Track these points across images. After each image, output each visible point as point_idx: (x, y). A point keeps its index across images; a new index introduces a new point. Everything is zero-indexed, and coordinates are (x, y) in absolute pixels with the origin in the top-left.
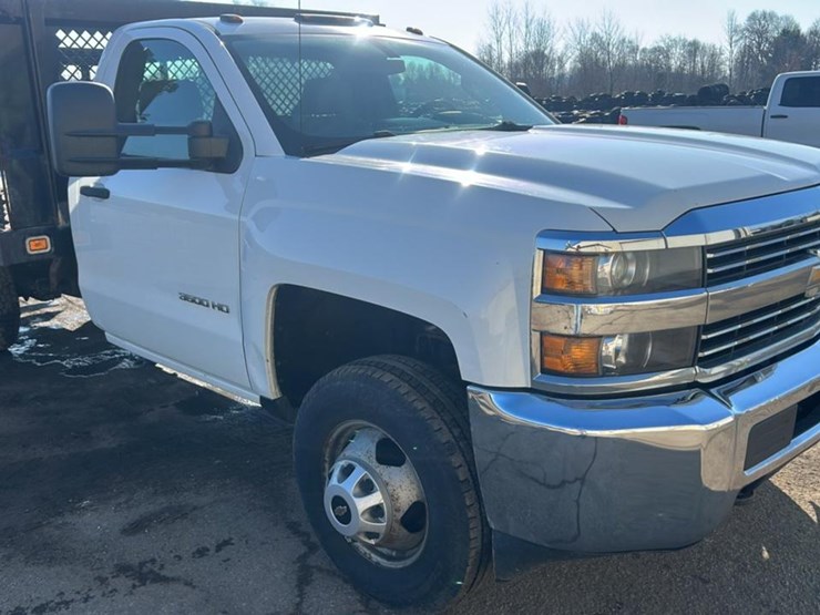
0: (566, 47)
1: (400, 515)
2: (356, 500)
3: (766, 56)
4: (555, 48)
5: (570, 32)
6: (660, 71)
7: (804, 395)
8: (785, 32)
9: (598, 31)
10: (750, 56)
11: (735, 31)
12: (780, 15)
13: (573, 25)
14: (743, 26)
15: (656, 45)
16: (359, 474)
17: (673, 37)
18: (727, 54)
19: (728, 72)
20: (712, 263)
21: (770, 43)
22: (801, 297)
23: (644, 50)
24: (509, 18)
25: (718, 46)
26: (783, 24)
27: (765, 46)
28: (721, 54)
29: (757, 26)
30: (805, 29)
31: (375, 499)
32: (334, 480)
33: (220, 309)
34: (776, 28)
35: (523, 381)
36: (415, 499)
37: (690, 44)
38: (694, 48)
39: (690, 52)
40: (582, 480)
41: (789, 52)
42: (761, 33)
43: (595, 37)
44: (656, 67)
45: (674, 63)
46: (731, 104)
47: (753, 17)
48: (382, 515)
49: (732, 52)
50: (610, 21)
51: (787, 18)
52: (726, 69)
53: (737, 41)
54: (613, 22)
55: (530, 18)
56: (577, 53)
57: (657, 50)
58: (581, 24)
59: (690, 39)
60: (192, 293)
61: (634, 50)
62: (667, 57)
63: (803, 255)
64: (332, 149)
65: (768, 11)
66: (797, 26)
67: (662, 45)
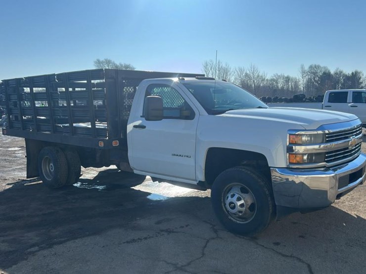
0: (235, 79)
1: (248, 206)
2: (237, 202)
3: (318, 83)
4: (231, 79)
5: (236, 73)
6: (274, 89)
7: (350, 173)
8: (324, 73)
9: (248, 72)
10: (311, 83)
11: (304, 72)
12: (322, 66)
13: (237, 70)
14: (307, 70)
15: (272, 78)
16: (237, 196)
17: (279, 75)
18: (301, 82)
19: (302, 89)
20: (327, 137)
21: (319, 77)
22: (347, 148)
23: (267, 80)
24: (211, 67)
25: (298, 78)
26: (323, 70)
27: (317, 79)
28: (299, 82)
29: (313, 71)
30: (332, 72)
31: (242, 202)
32: (230, 198)
33: (187, 156)
34: (321, 71)
35: (284, 166)
36: (252, 202)
37: (286, 78)
38: (288, 79)
39: (286, 81)
40: (299, 196)
41: (327, 81)
42: (315, 73)
43: (247, 75)
44: (272, 87)
45: (280, 86)
46: (307, 102)
47: (311, 67)
48: (244, 206)
49: (303, 81)
50: (254, 68)
51: (325, 68)
52: (301, 87)
53: (305, 76)
54: (255, 69)
55: (220, 67)
56: (240, 81)
57: (272, 80)
58: (241, 70)
59: (286, 75)
60: (176, 154)
61: (263, 80)
62: (277, 83)
63: (347, 138)
64: (223, 112)
65: (317, 65)
66: (329, 71)
67: (275, 78)
